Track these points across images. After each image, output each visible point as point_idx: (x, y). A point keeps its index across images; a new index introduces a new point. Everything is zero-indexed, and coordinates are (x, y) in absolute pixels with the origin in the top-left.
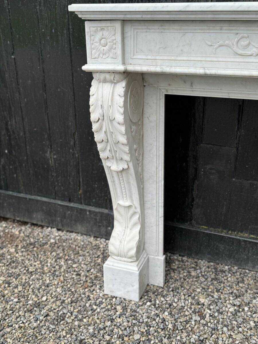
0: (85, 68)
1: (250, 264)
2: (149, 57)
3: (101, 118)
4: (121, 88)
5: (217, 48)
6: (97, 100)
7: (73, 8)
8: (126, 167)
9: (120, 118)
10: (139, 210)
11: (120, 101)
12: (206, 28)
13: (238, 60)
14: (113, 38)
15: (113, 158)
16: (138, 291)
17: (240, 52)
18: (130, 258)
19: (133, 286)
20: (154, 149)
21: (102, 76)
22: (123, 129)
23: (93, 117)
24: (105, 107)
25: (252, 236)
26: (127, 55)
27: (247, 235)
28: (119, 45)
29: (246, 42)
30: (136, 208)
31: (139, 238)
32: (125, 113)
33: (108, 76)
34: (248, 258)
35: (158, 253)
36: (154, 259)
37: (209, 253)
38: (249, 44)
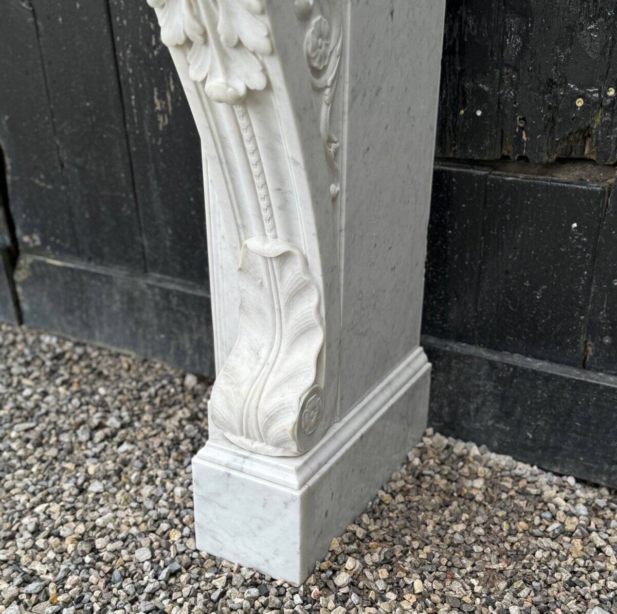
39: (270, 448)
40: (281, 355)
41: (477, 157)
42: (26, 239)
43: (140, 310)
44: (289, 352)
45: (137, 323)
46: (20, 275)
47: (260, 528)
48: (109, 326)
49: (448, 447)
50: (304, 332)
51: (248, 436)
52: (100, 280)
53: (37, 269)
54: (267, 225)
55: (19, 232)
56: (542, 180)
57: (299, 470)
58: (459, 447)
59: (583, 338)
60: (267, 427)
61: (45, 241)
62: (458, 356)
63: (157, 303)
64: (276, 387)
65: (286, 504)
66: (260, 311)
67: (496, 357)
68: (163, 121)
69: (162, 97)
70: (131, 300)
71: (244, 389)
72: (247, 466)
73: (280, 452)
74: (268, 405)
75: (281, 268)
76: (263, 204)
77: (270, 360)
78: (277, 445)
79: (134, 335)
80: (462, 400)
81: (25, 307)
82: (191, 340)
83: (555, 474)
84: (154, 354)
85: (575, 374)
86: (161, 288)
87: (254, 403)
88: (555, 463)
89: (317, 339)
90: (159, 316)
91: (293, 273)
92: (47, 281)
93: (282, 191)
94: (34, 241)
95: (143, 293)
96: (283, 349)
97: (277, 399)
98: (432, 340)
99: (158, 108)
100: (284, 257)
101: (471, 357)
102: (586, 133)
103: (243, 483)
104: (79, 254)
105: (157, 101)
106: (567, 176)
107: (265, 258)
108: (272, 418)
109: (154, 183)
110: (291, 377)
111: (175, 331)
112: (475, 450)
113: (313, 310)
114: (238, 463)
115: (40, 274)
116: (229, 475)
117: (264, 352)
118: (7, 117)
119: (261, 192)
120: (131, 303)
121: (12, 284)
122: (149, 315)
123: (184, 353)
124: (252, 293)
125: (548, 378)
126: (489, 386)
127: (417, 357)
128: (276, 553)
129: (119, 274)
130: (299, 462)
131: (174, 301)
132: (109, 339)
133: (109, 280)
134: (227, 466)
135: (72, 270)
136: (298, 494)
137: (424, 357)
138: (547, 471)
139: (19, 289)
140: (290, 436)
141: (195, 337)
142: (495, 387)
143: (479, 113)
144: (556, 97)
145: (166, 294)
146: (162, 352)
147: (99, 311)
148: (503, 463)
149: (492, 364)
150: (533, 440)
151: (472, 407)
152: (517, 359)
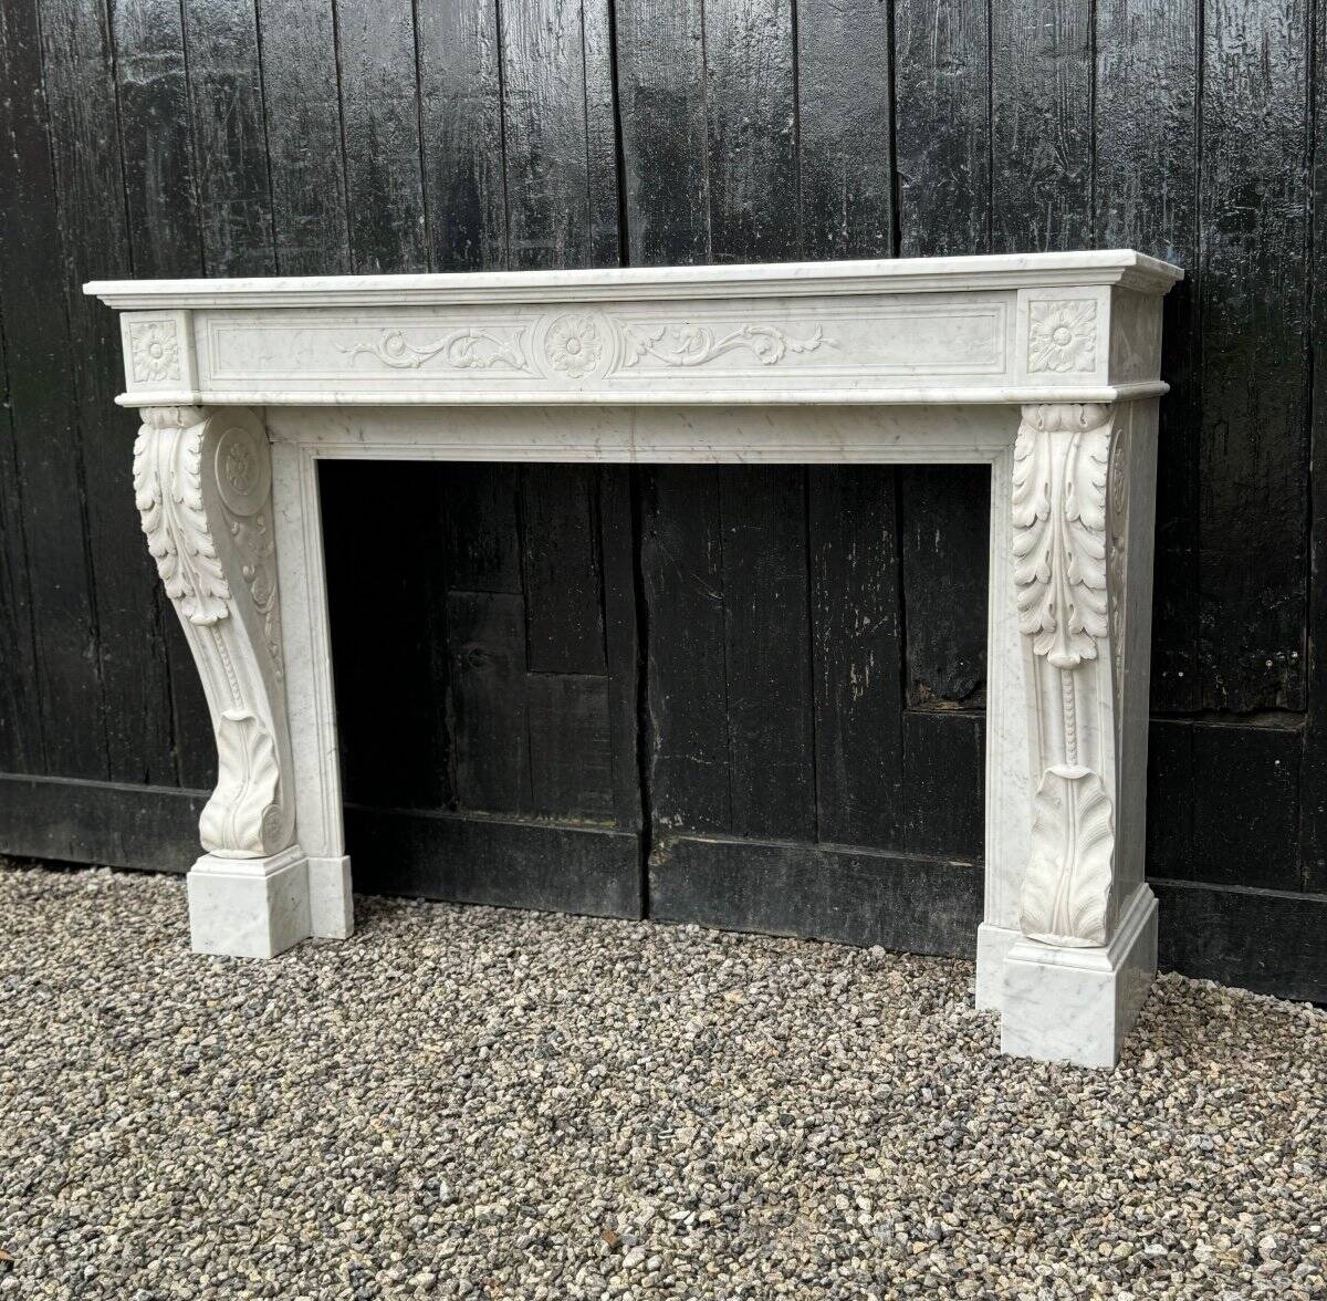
0: (120, 400)
1: (589, 900)
2: (244, 376)
3: (157, 500)
4: (195, 436)
5: (354, 357)
6: (148, 463)
7: (91, 288)
8: (223, 614)
9: (193, 496)
10: (270, 730)
11: (192, 461)
12: (332, 320)
14: (173, 341)
15: (194, 595)
16: (267, 930)
17: (391, 361)
18: (249, 847)
19: (255, 918)
20: (302, 585)
21: (157, 414)
22: (201, 520)
23: (142, 499)
24: (164, 476)
25: (588, 822)
26: (203, 374)
27: (576, 821)
28: (184, 354)
29: (399, 344)
30: (263, 725)
31: (275, 801)
32: (203, 486)
33: (166, 413)
34: (582, 882)
35: (330, 849)
36: (320, 865)
37: (495, 883)
38: (403, 347)
39: (1079, 941)
40: (1077, 861)
41: (1182, 710)
42: (664, 821)
43: (811, 881)
44: (1083, 859)
45: (805, 897)
46: (655, 861)
47: (1073, 1017)
48: (768, 905)
49: (1184, 983)
50: (1097, 840)
51: (1057, 933)
52: (765, 855)
53: (683, 851)
54: (1069, 755)
55: (655, 813)
56: (1243, 726)
57: (1109, 955)
58: (1194, 983)
59: (1298, 864)
60: (1078, 919)
61: (688, 822)
62: (1182, 891)
63: (833, 872)
64: (1081, 886)
65: (1101, 986)
66: (1054, 827)
67: (1219, 888)
68: (858, 693)
69: (860, 671)
70: (801, 872)
71: (1053, 890)
72: (1059, 958)
73: (1088, 943)
74: (1077, 901)
75: (1080, 788)
76: (1069, 738)
77: (1068, 865)
78: (1087, 936)
79: (798, 911)
80: (1189, 936)
81: (656, 896)
82: (873, 909)
83: (1293, 1001)
84: (822, 932)
85: (1297, 896)
86: (840, 856)
87: (1064, 900)
88: (1291, 990)
89: (1109, 846)
90: (834, 886)
91: (1090, 791)
92: (694, 863)
93: (1088, 728)
94: (674, 822)
95: (817, 863)
96: (1077, 855)
97: (1085, 895)
99: (854, 681)
100: (1084, 780)
101: (1195, 890)
102: (1277, 687)
103: (1057, 974)
104: (732, 830)
105: (853, 675)
106: (1263, 723)
107: (1066, 779)
108: (1082, 911)
109: (839, 751)
110: (1090, 879)
111: (854, 901)
112: (1211, 985)
113: (1107, 820)
114: (1050, 957)
115: (684, 854)
116: (1042, 968)
117: (1060, 862)
119: (1069, 730)
120: (801, 876)
121: (645, 870)
122: (824, 888)
123: (863, 926)
124: (1047, 814)
125: (1274, 902)
126: (1217, 918)
127: (1143, 896)
128: (1089, 1039)
129: (788, 845)
130: (1107, 950)
131: (857, 867)
132: (766, 922)
133: (776, 853)
134: (1039, 961)
135: (729, 846)
136: (1114, 974)
137: (1151, 893)
138: (1284, 1000)
139: (652, 876)
140: (1100, 925)
141: (878, 905)
142: (1222, 918)
143: (1181, 674)
144: (1248, 660)
145: (846, 861)
146: (833, 927)
147: (757, 889)
148: (1241, 994)
149: (1217, 894)
150: (1267, 968)
151: (1200, 942)
152: (1238, 889)
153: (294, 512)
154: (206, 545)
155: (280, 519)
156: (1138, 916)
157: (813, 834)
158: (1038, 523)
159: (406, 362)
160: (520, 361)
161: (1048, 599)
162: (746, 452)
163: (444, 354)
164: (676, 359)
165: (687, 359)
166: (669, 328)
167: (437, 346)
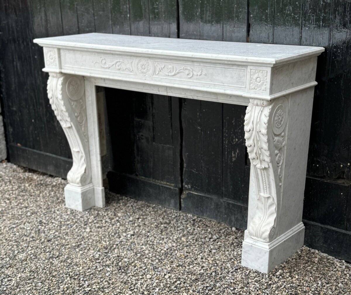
0: (44, 70)
1: (167, 204)
2: (71, 66)
3: (53, 96)
4: (61, 80)
5: (95, 64)
6: (50, 87)
7: (36, 41)
8: (70, 125)
9: (60, 97)
10: (84, 155)
11: (60, 87)
12: (90, 54)
13: (102, 70)
14: (55, 56)
15: (63, 120)
16: (81, 204)
17: (103, 66)
18: (77, 184)
19: (79, 201)
21: (52, 74)
22: (62, 102)
23: (49, 96)
24: (53, 91)
25: (168, 184)
26: (63, 64)
27: (165, 183)
28: (57, 60)
30: (82, 153)
31: (85, 172)
32: (62, 94)
33: (54, 74)
34: (165, 199)
35: (99, 185)
36: (97, 189)
37: (146, 196)
38: (105, 63)
39: (262, 240)
40: (266, 219)
41: (317, 175)
42: (186, 186)
43: (220, 208)
44: (268, 218)
45: (218, 212)
46: (183, 196)
48: (209, 212)
49: (309, 250)
50: (272, 214)
51: (257, 237)
52: (209, 199)
53: (189, 195)
54: (265, 191)
55: (184, 184)
57: (269, 245)
58: (313, 251)
59: (346, 222)
60: (262, 235)
61: (192, 187)
62: (313, 225)
63: (225, 206)
64: (265, 226)
65: (265, 253)
66: (262, 209)
67: (323, 226)
68: (234, 159)
69: (235, 153)
70: (217, 205)
71: (257, 226)
72: (256, 244)
73: (264, 241)
74: (262, 230)
75: (268, 200)
76: (265, 187)
77: (263, 220)
78: (264, 239)
79: (216, 215)
80: (314, 237)
81: (183, 205)
82: (235, 217)
83: (339, 259)
84: (222, 221)
85: (344, 231)
86: (227, 202)
87: (259, 229)
88: (339, 256)
89: (275, 216)
90: (225, 210)
91: (270, 201)
92: (192, 198)
93: (269, 185)
94: (188, 187)
95: (222, 203)
96: (267, 217)
97: (265, 228)
98: (306, 221)
99: (233, 156)
100: (268, 198)
101: (316, 225)
103: (255, 248)
104: (202, 191)
106: (339, 182)
107: (264, 197)
108: (263, 233)
109: (229, 174)
110: (268, 224)
111: (230, 215)
112: (317, 251)
113: (274, 209)
114: (254, 243)
115: (189, 196)
116: (252, 246)
117: (262, 218)
118: (187, 154)
119: (265, 184)
120: (217, 206)
121: (180, 198)
122: (223, 210)
123: (232, 221)
124: (260, 205)
125: (336, 232)
126: (321, 234)
127: (301, 224)
129: (215, 197)
130: (269, 244)
131: (231, 206)
132: (208, 216)
133: (212, 199)
134: (251, 244)
135: (200, 196)
136: (269, 250)
137: (303, 225)
138: (337, 258)
139: (182, 200)
140: (267, 237)
141: (236, 217)
142: (323, 234)
143: (318, 166)
144: (336, 164)
145: (229, 204)
146: (224, 220)
147: (207, 208)
148: (325, 255)
149: (322, 227)
150: (333, 250)
151: (317, 240)
152: (329, 227)
153: (90, 99)
154: (64, 109)
155: (87, 100)
156: (292, 232)
157: (221, 195)
158: (251, 131)
159: (106, 67)
160: (131, 70)
161: (255, 151)
162: (194, 96)
163: (114, 65)
164: (167, 74)
165: (170, 74)
166: (166, 65)
167: (113, 63)
